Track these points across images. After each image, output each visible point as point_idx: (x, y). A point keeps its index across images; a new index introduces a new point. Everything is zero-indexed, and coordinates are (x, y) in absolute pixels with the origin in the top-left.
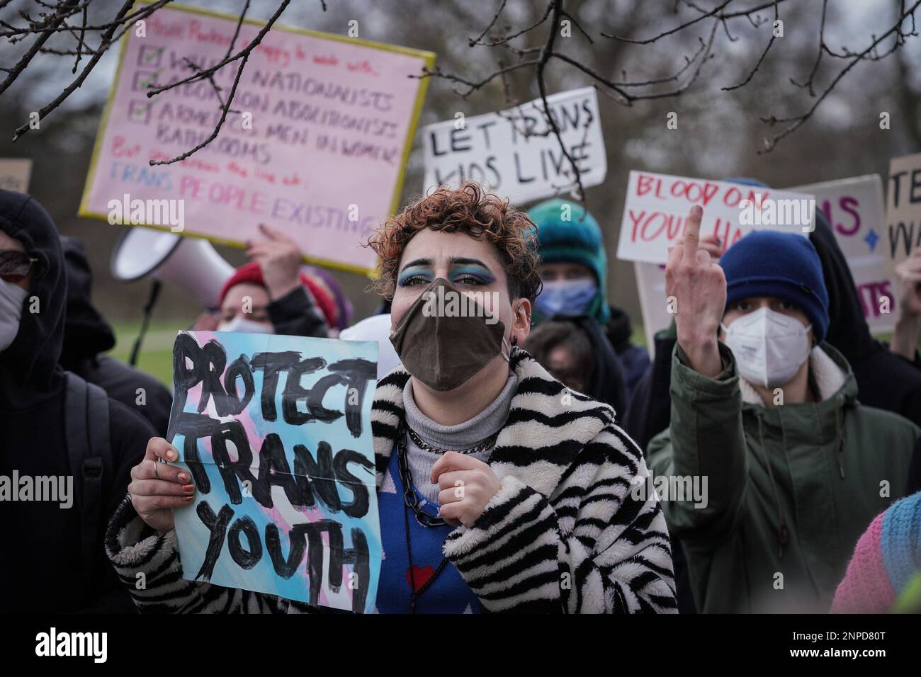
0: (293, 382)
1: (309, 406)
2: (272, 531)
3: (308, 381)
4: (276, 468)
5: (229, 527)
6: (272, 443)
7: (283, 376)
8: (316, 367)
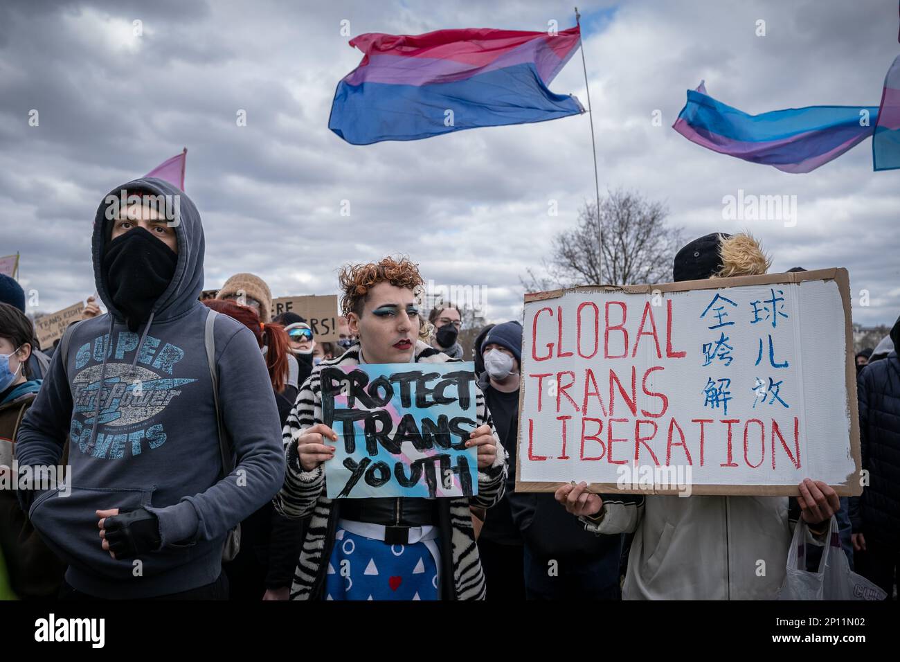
0: (421, 387)
1: (434, 397)
2: (399, 466)
3: (430, 385)
4: (410, 431)
5: (367, 468)
6: (408, 419)
7: (413, 385)
8: (434, 378)
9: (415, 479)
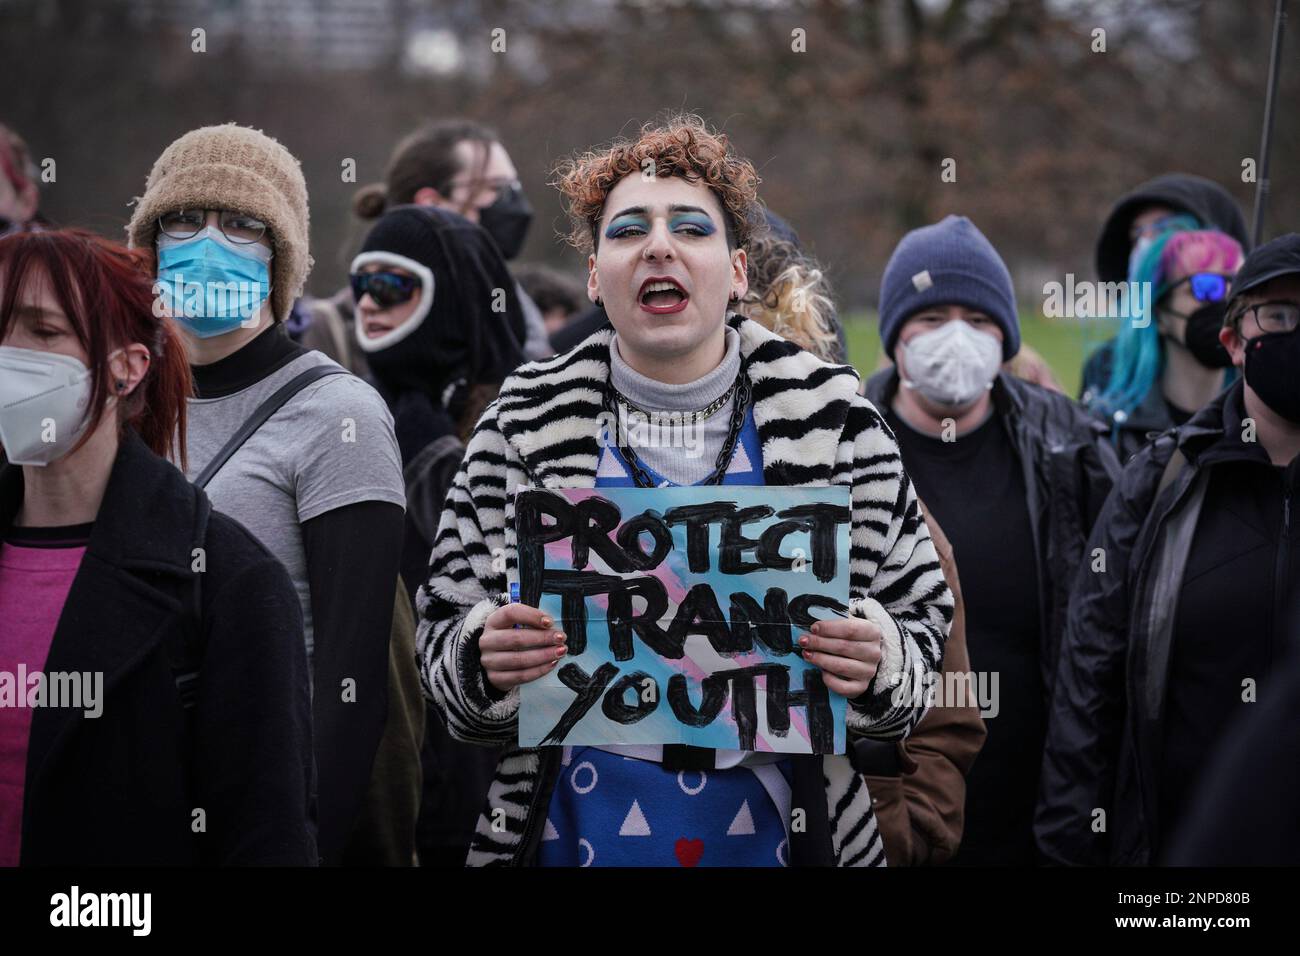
0: (731, 537)
1: (759, 556)
2: (677, 685)
3: (752, 531)
4: (703, 616)
5: (610, 686)
6: (701, 597)
7: (715, 531)
8: (761, 516)
9: (710, 711)
